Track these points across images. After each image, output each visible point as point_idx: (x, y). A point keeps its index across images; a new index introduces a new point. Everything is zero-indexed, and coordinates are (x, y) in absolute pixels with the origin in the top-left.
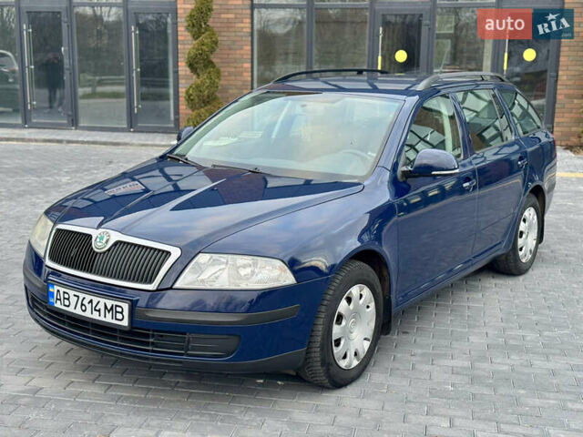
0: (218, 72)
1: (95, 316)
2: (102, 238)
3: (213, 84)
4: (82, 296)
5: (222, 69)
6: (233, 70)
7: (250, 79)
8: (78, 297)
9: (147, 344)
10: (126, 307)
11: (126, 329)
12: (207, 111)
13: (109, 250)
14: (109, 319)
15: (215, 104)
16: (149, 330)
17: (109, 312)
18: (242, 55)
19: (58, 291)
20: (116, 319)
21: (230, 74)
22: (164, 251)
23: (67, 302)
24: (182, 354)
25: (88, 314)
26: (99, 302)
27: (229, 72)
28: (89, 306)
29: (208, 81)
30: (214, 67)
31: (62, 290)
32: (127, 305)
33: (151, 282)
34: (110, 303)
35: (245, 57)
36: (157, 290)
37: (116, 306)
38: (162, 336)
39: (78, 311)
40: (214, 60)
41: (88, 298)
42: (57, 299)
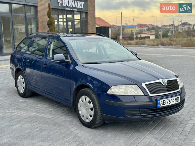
4: (169, 99)
8: (168, 100)
10: (179, 97)
14: (176, 102)
17: (176, 100)
19: (162, 101)
23: (164, 103)
25: (171, 104)
28: (171, 101)
31: (163, 100)
34: (176, 97)
39: (168, 104)
41: (171, 99)
42: (161, 104)
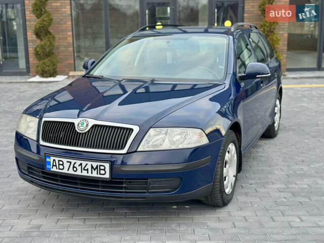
0: (54, 38)
1: (85, 173)
2: (83, 124)
3: (51, 44)
4: (73, 161)
5: (55, 36)
6: (61, 36)
7: (72, 41)
8: (71, 163)
9: (122, 188)
10: (107, 166)
11: (108, 180)
12: (49, 60)
13: (89, 131)
14: (95, 174)
15: (53, 56)
16: (122, 179)
17: (95, 170)
18: (67, 27)
19: (54, 160)
20: (100, 174)
21: (60, 39)
22: (127, 129)
23: (61, 167)
24: (145, 193)
25: (79, 173)
26: (87, 164)
27: (59, 38)
28: (79, 168)
29: (48, 43)
30: (51, 34)
31: (57, 159)
32: (108, 164)
33: (122, 148)
34: (95, 164)
35: (68, 28)
36: (127, 153)
37: (100, 166)
38: (130, 182)
39: (71, 172)
40: (51, 31)
41: (78, 162)
42: (53, 165)
